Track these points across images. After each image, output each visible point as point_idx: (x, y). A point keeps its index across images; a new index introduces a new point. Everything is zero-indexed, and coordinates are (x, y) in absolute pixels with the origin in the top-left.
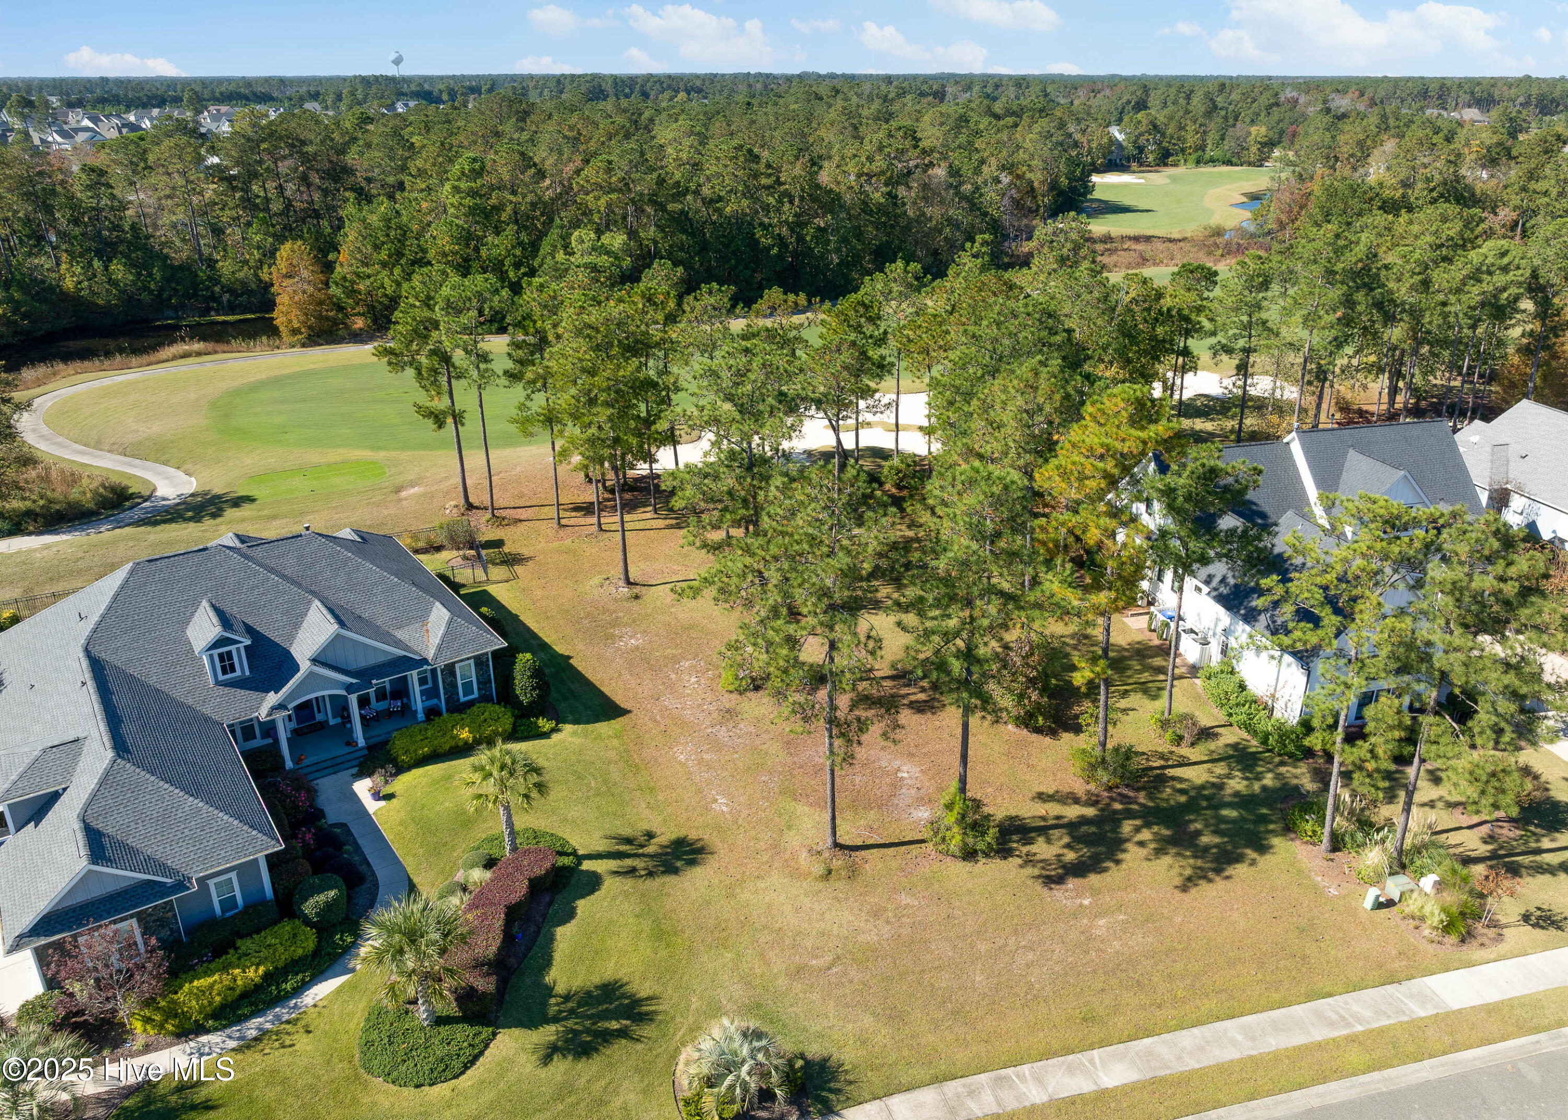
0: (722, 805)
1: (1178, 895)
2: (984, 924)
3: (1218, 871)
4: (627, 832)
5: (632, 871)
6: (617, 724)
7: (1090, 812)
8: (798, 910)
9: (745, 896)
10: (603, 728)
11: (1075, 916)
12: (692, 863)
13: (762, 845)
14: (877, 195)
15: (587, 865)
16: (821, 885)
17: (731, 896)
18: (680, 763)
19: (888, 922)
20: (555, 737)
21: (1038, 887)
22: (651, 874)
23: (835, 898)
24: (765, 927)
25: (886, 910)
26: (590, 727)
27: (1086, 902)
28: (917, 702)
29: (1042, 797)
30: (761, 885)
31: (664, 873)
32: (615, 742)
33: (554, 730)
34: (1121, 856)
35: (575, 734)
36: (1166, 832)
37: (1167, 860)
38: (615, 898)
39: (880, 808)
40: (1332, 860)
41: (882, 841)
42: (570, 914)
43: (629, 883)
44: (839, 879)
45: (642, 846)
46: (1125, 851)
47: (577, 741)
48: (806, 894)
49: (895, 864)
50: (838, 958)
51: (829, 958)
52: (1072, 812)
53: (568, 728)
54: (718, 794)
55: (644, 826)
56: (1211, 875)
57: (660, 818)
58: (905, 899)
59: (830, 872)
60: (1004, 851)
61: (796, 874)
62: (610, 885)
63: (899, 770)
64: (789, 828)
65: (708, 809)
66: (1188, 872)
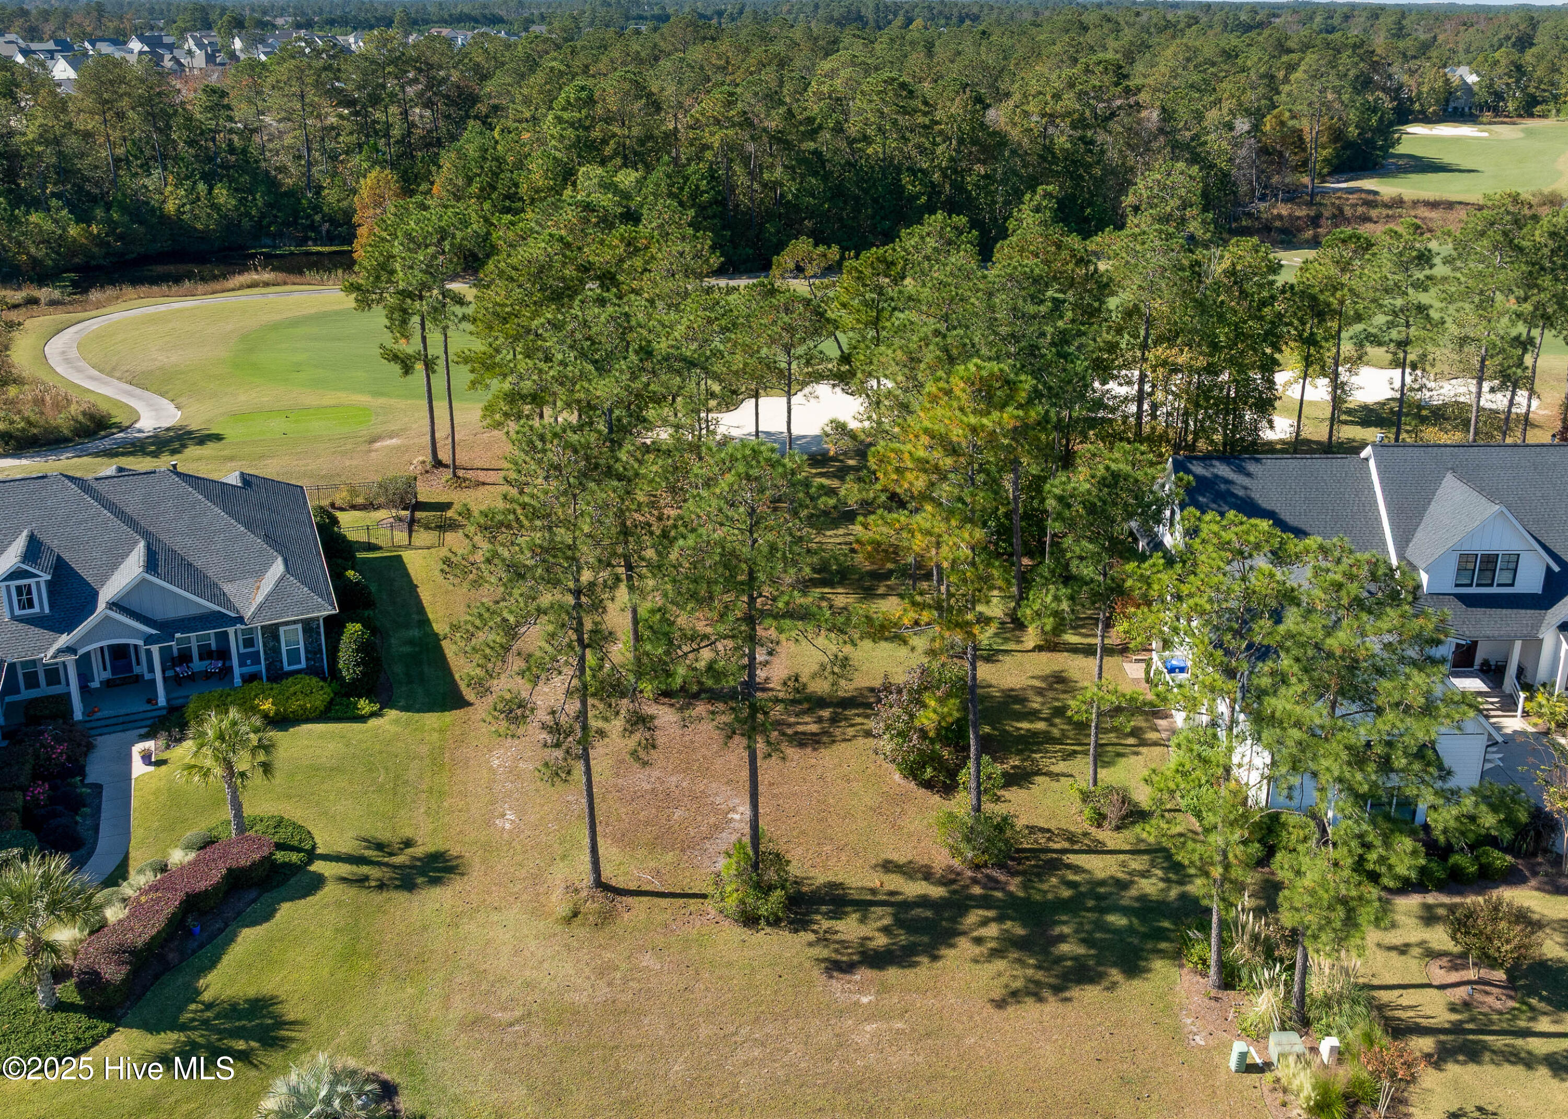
0: (508, 821)
1: (990, 1009)
2: (724, 1004)
3: (1057, 990)
4: (384, 835)
5: (361, 882)
6: (448, 717)
7: (937, 892)
8: (517, 952)
9: (469, 927)
10: (431, 720)
11: (840, 1014)
12: (435, 881)
13: (523, 873)
14: (1063, 139)
15: (317, 867)
16: (558, 928)
17: (454, 925)
18: (491, 769)
19: (610, 984)
20: (373, 722)
21: (816, 973)
22: (382, 886)
23: (566, 945)
24: (470, 966)
25: (617, 968)
26: (417, 716)
27: (865, 1000)
28: (804, 733)
29: (888, 866)
30: (495, 917)
31: (397, 887)
32: (436, 735)
33: (373, 715)
34: (944, 951)
35: (396, 721)
36: (1020, 931)
37: (1000, 965)
38: (326, 906)
39: (683, 850)
40: (1217, 999)
41: (662, 889)
42: (268, 916)
43: (352, 892)
44: (583, 925)
45: (391, 854)
46: (953, 946)
47: (393, 729)
48: (536, 937)
49: (659, 918)
50: (529, 1014)
51: (518, 1013)
52: (914, 889)
53: (392, 714)
54: (511, 808)
55: (408, 832)
56: (1046, 993)
57: (431, 827)
58: (648, 960)
59: (575, 914)
60: (800, 924)
61: (537, 911)
62: (330, 891)
63: (733, 810)
64: (564, 857)
65: (489, 823)
66: (1018, 984)
